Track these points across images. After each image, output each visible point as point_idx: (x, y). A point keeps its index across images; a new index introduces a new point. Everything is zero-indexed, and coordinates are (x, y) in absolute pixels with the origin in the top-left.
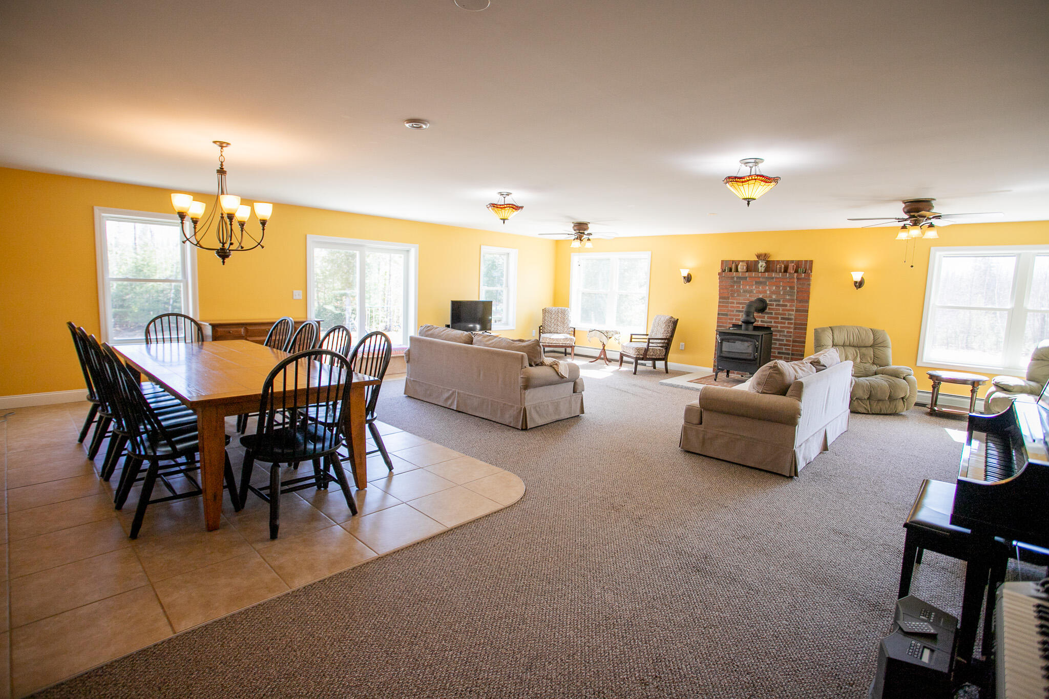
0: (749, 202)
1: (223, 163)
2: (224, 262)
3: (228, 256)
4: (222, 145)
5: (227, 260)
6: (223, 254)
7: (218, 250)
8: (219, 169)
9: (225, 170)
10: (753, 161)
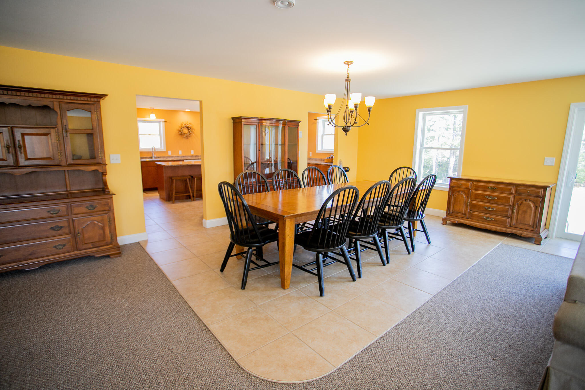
1: (349, 75)
2: (346, 134)
3: (348, 131)
4: (348, 63)
5: (348, 133)
6: (346, 130)
7: (343, 127)
8: (347, 78)
9: (349, 78)
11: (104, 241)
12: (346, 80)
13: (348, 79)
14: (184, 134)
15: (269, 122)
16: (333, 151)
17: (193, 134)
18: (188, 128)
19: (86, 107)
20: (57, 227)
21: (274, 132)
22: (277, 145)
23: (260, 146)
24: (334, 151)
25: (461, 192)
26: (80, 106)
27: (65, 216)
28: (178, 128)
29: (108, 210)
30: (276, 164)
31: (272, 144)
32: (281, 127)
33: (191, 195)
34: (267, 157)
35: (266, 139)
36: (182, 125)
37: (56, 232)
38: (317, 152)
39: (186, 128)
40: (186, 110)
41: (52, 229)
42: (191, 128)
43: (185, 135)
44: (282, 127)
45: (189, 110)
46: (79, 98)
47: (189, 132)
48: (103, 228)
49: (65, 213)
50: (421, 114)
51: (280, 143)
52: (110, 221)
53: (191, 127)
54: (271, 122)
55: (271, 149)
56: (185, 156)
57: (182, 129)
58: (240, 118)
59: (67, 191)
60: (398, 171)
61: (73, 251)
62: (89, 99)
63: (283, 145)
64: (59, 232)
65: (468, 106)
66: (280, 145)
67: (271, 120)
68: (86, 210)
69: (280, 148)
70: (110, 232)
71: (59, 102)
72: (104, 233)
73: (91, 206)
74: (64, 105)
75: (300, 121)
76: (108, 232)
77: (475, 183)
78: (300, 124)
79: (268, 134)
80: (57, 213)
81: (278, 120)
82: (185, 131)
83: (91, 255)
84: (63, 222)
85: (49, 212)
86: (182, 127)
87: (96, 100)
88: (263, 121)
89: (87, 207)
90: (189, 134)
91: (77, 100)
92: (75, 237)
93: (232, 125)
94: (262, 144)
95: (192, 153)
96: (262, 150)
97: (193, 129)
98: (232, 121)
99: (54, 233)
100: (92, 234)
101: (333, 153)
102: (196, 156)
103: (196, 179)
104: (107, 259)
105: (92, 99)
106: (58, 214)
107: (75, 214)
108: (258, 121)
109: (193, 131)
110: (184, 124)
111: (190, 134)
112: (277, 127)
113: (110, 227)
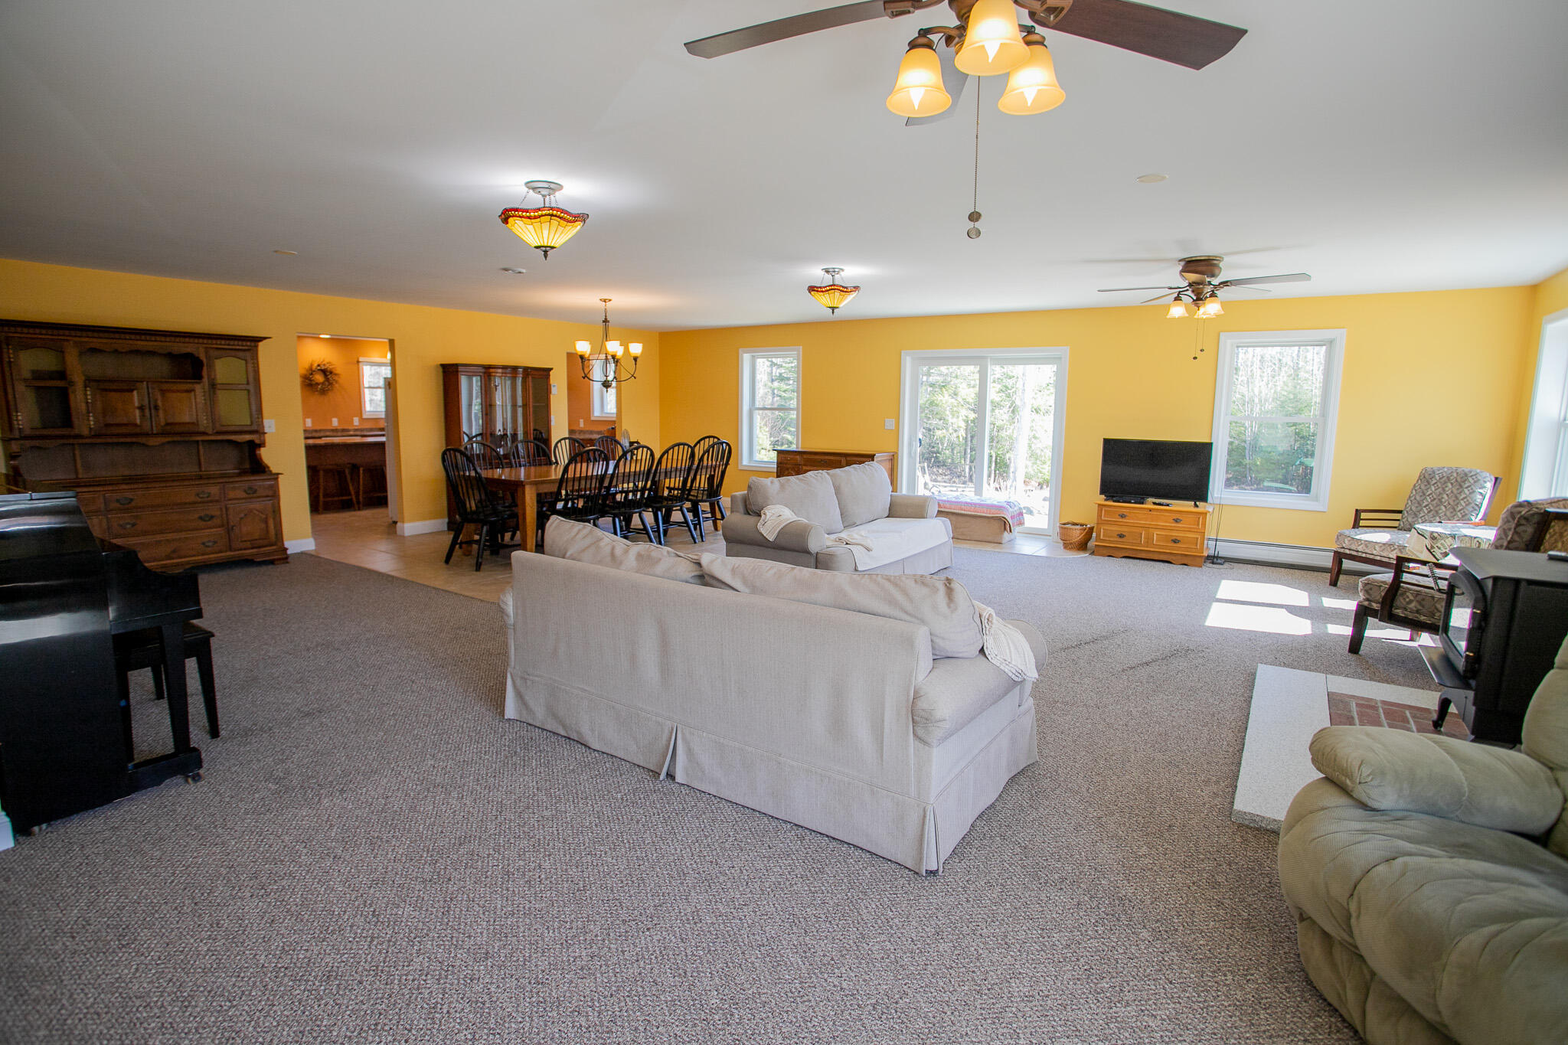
0: (546, 252)
1: (607, 313)
8: (604, 318)
9: (608, 318)
10: (545, 185)
11: (266, 539)
12: (604, 322)
13: (606, 321)
14: (318, 384)
15: (500, 371)
16: (615, 416)
17: (337, 385)
18: (324, 372)
19: (241, 354)
20: (207, 515)
21: (508, 383)
22: (514, 406)
23: (488, 408)
24: (617, 417)
25: (790, 470)
26: (233, 353)
27: (217, 501)
28: (303, 372)
29: (272, 496)
30: (514, 436)
31: (506, 406)
32: (521, 379)
33: (354, 499)
34: (499, 426)
35: (497, 396)
36: (312, 365)
37: (204, 523)
38: (592, 419)
39: (321, 373)
40: (322, 336)
41: (201, 518)
42: (331, 373)
43: (319, 387)
44: (523, 378)
45: (328, 336)
46: (232, 343)
47: (327, 379)
48: (266, 522)
49: (217, 498)
50: (746, 358)
51: (520, 402)
52: (274, 512)
53: (333, 370)
54: (504, 371)
55: (505, 416)
56: (320, 431)
57: (312, 374)
58: (456, 366)
59: (201, 471)
60: (702, 442)
61: (226, 551)
62: (244, 343)
63: (525, 406)
64: (209, 523)
65: (801, 347)
66: (520, 406)
67: (504, 367)
68: (244, 495)
69: (520, 411)
70: (275, 527)
71: (206, 348)
72: (267, 527)
73: (250, 488)
74: (213, 353)
75: (552, 369)
76: (272, 527)
77: (805, 456)
78: (551, 373)
79: (499, 388)
80: (208, 497)
81: (515, 369)
82: (319, 378)
83: (250, 558)
84: (214, 510)
85: (198, 495)
86: (311, 369)
87: (253, 344)
88: (491, 370)
89: (245, 491)
90: (327, 383)
91: (229, 345)
92: (230, 531)
93: (441, 374)
94: (491, 405)
95: (335, 422)
96: (491, 413)
97: (336, 374)
98: (441, 370)
99: (202, 524)
100: (251, 529)
101: (614, 419)
102: (343, 430)
103: (361, 469)
104: (270, 567)
105: (249, 344)
106: (209, 499)
107: (230, 500)
108: (483, 370)
109: (336, 378)
110: (316, 365)
111: (331, 384)
112: (514, 379)
113: (274, 519)
